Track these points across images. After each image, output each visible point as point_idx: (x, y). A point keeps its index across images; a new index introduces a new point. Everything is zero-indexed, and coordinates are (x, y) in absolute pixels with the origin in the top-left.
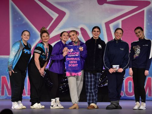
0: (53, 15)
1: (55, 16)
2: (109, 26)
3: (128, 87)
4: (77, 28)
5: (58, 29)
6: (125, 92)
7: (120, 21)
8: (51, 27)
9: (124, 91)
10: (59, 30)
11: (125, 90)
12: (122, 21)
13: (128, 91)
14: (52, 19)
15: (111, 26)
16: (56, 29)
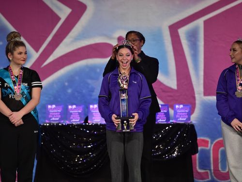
0: (60, 9)
1: (64, 12)
2: (177, 33)
3: (219, 161)
4: (111, 38)
5: (71, 39)
6: (212, 171)
7: (200, 22)
8: (55, 35)
9: (210, 170)
10: (72, 42)
11: (212, 168)
12: (205, 22)
13: (220, 169)
14: (59, 19)
15: (182, 32)
16: (67, 40)
